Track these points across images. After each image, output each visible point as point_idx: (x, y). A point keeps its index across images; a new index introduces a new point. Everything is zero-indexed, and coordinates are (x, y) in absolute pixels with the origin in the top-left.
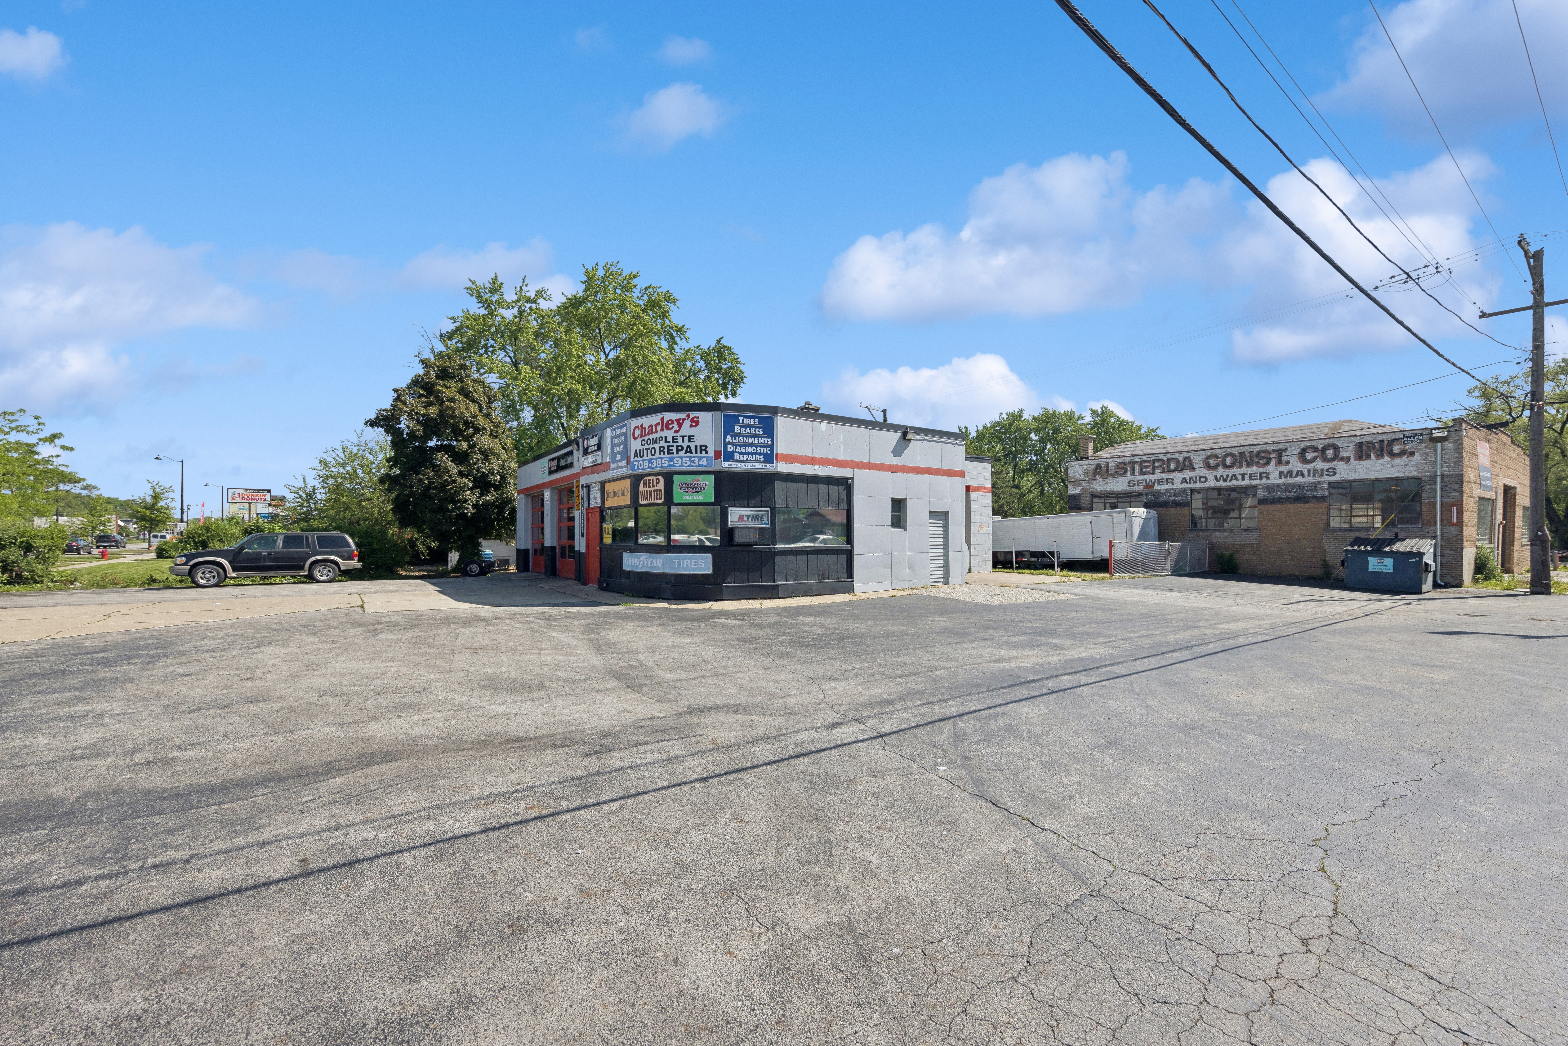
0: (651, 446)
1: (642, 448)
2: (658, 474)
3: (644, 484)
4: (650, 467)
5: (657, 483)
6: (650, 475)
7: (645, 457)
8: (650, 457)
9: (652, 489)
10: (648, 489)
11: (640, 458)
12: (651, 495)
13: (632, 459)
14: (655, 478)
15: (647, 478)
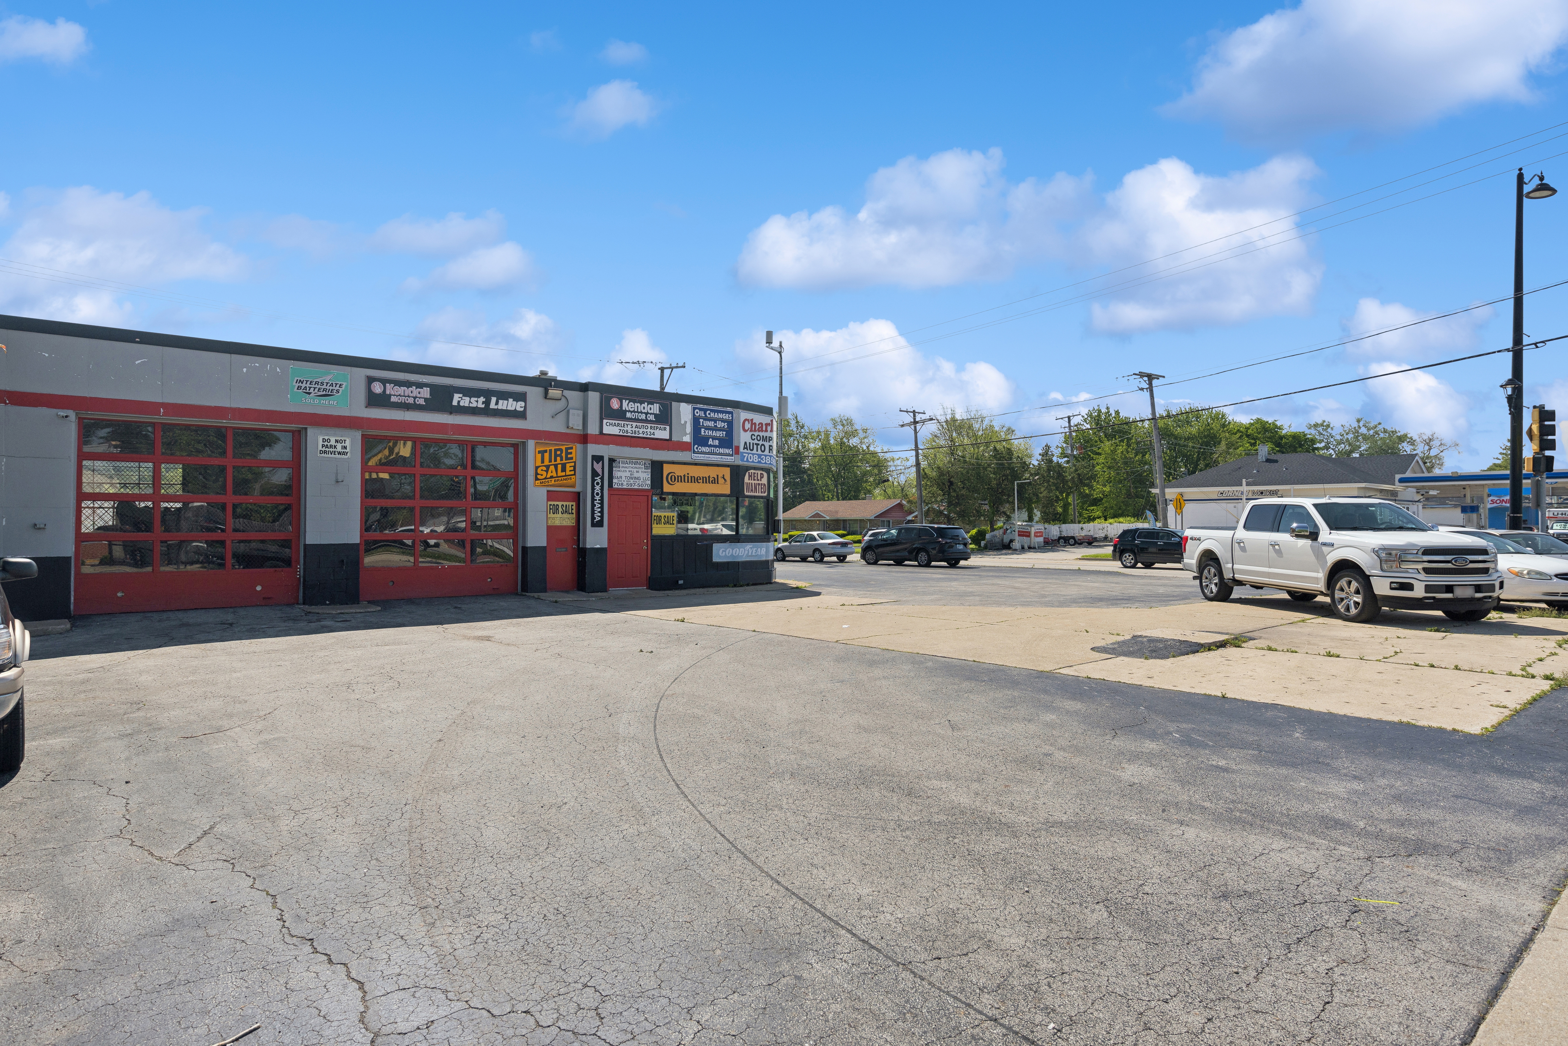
0: (761, 443)
1: (752, 442)
2: (762, 469)
3: (750, 476)
4: (759, 462)
5: (761, 478)
6: (755, 468)
7: (755, 451)
8: (760, 452)
9: (756, 482)
10: (753, 482)
11: (749, 451)
12: (756, 488)
13: (741, 449)
14: (759, 472)
15: (753, 471)
